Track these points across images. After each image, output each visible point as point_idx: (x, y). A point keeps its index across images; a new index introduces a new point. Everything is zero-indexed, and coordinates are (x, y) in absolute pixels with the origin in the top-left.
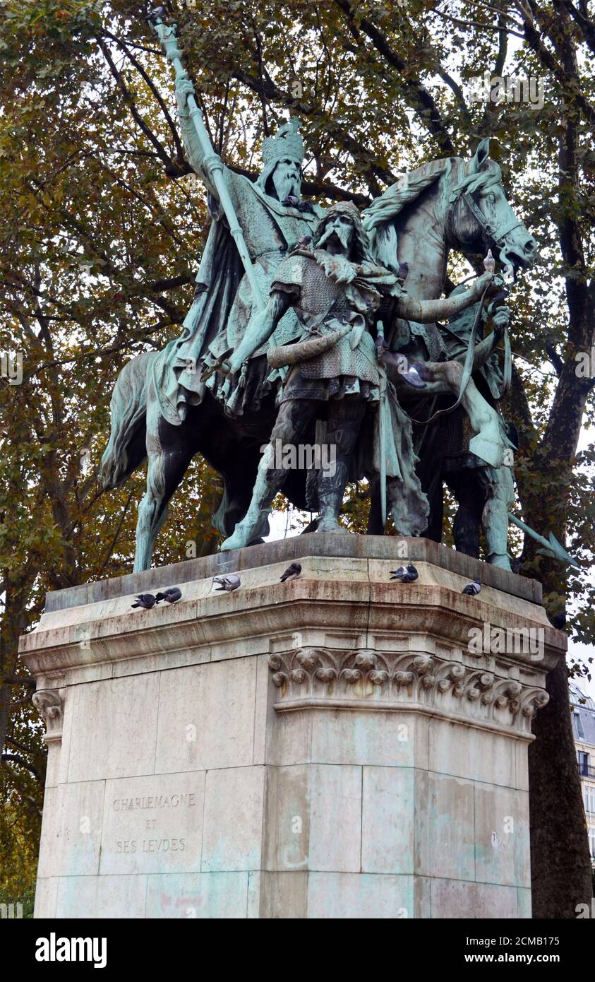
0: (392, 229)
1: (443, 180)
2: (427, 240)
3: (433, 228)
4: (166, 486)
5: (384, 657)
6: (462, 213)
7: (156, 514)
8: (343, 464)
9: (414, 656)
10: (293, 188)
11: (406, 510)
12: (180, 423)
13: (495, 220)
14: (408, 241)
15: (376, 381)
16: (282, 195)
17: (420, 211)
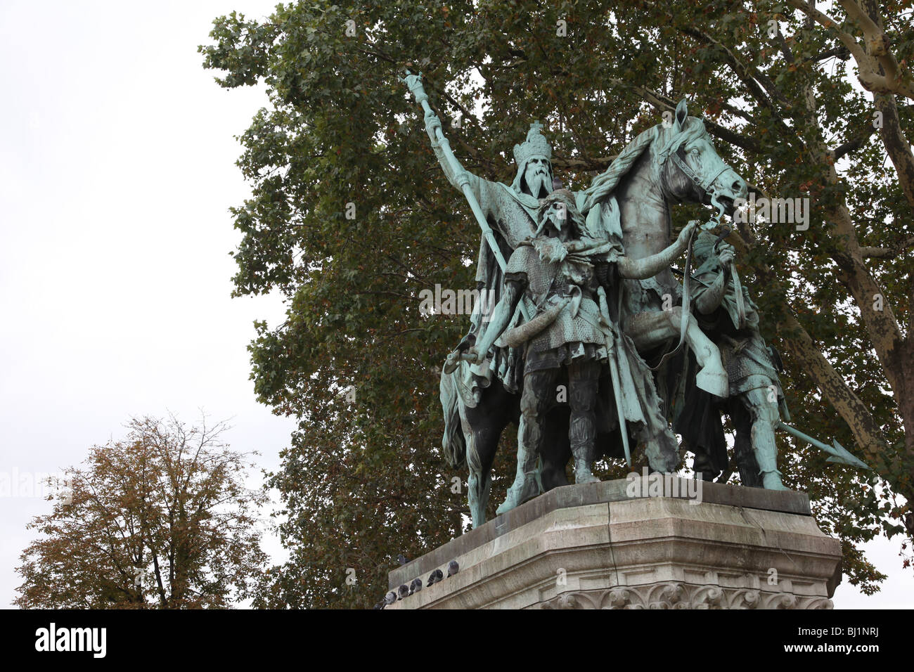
0: (614, 202)
1: (653, 146)
2: (647, 202)
3: (651, 190)
4: (481, 461)
5: (636, 591)
6: (672, 172)
7: (480, 486)
8: (586, 419)
9: (663, 587)
10: (542, 182)
11: (658, 449)
12: (475, 406)
13: (702, 171)
14: (631, 207)
15: (601, 341)
16: (535, 190)
17: (636, 178)
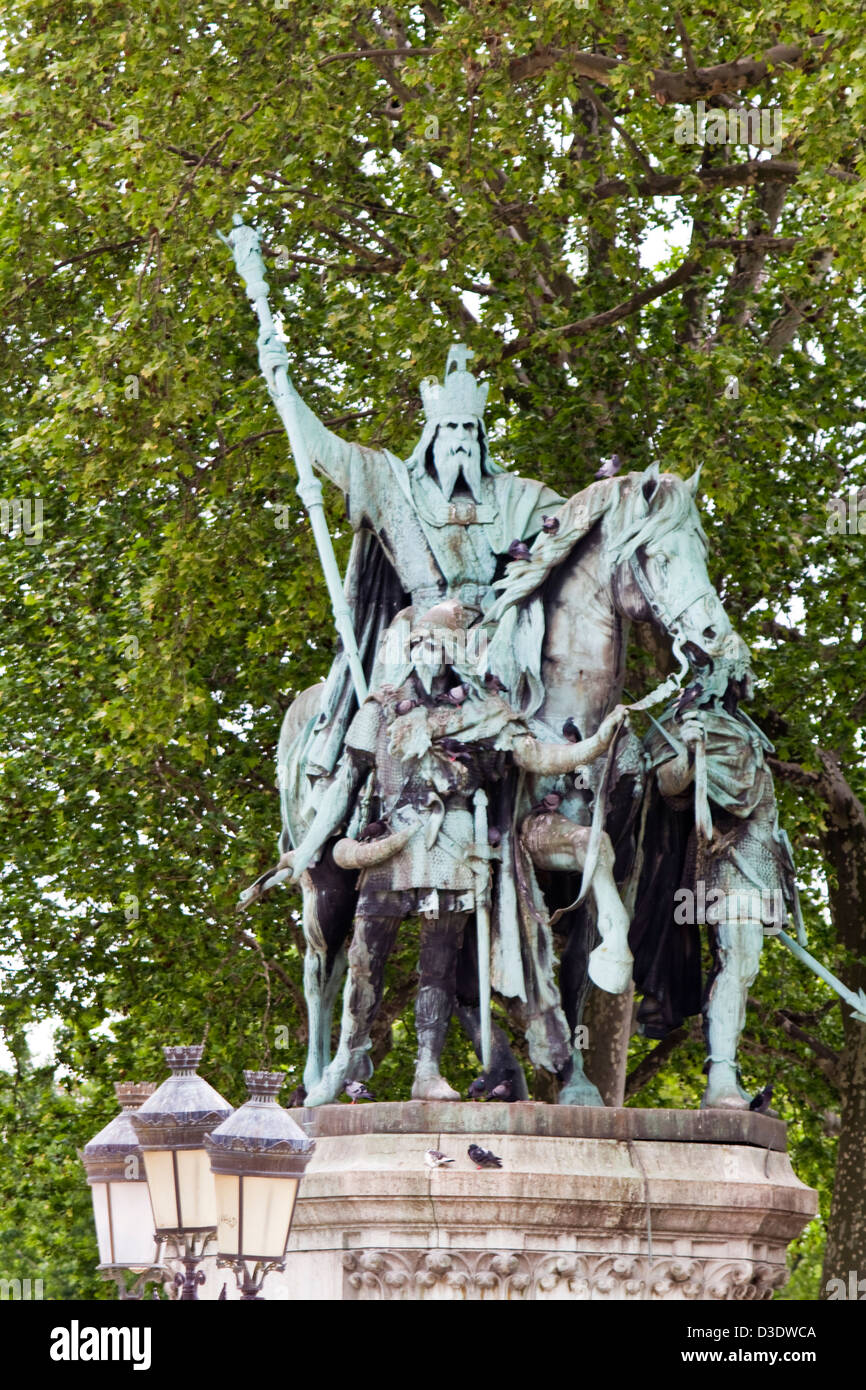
0: (537, 607)
1: (607, 522)
2: (587, 616)
3: (597, 596)
4: (326, 938)
5: (461, 1257)
6: (626, 581)
8: (438, 991)
9: (494, 1255)
10: (461, 470)
13: (666, 594)
14: (561, 619)
15: (467, 883)
17: (577, 570)
